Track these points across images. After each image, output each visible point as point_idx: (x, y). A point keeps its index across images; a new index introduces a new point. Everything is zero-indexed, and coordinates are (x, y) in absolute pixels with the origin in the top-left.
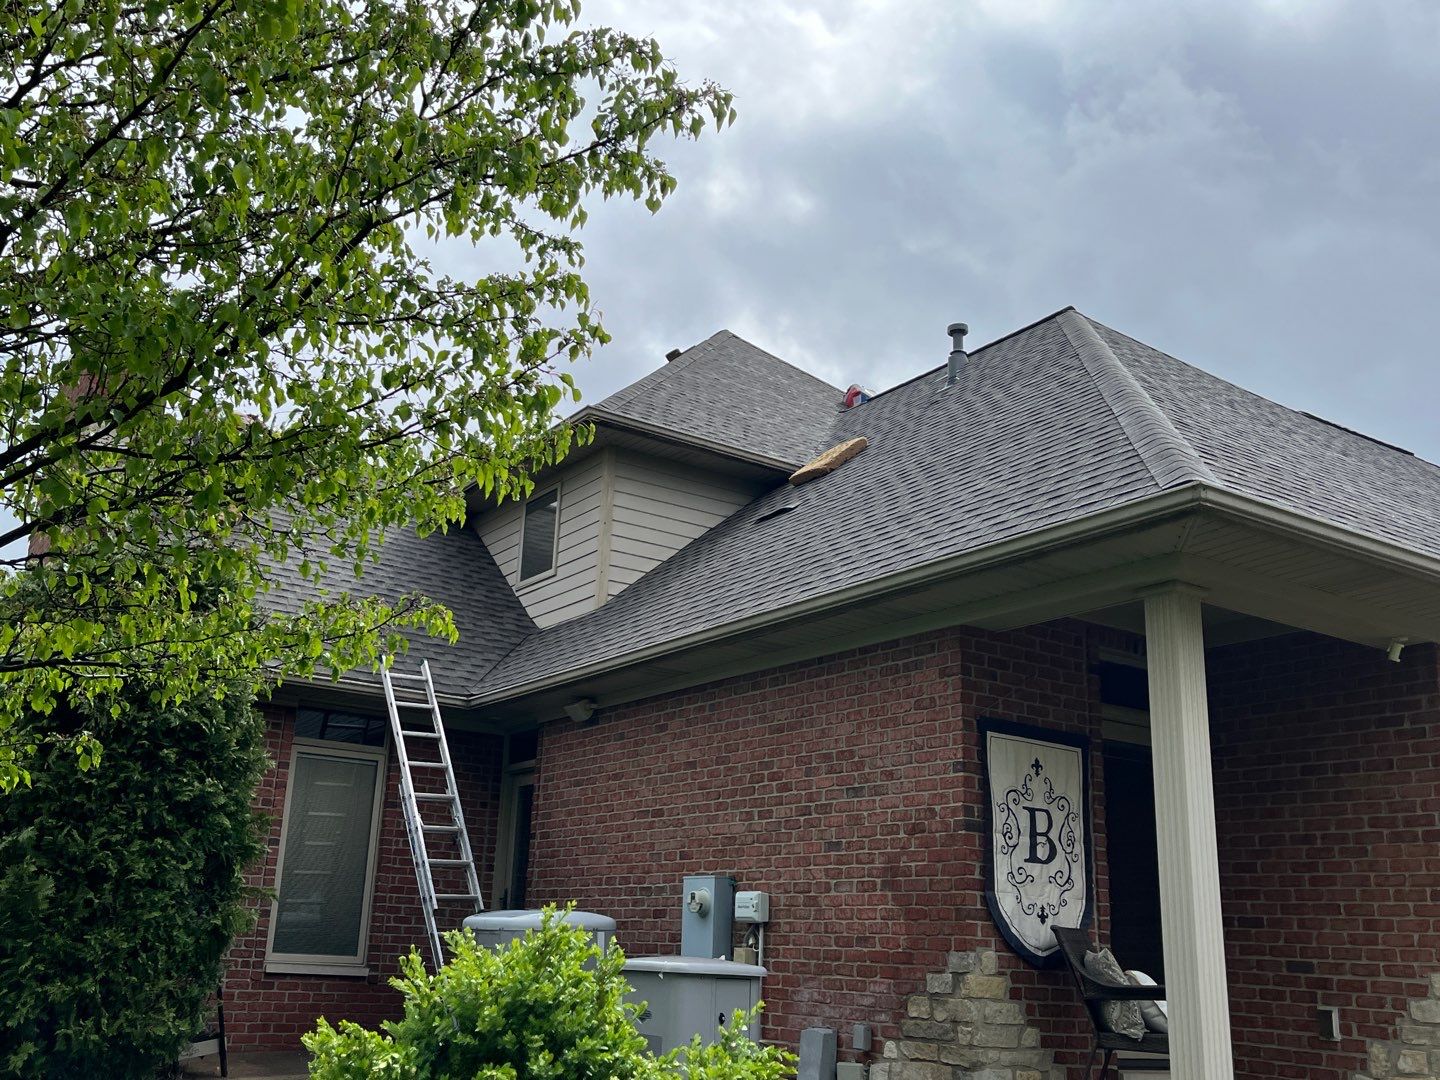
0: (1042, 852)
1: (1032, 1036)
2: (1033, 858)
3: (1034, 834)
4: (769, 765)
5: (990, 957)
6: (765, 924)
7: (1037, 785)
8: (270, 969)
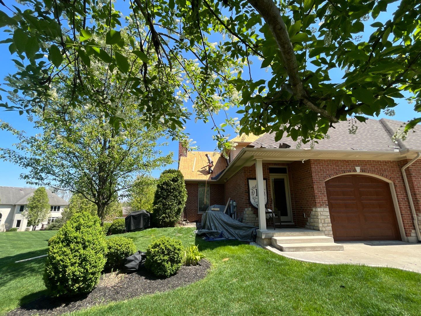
2: (257, 196)
5: (250, 209)
6: (236, 206)
8: (198, 213)
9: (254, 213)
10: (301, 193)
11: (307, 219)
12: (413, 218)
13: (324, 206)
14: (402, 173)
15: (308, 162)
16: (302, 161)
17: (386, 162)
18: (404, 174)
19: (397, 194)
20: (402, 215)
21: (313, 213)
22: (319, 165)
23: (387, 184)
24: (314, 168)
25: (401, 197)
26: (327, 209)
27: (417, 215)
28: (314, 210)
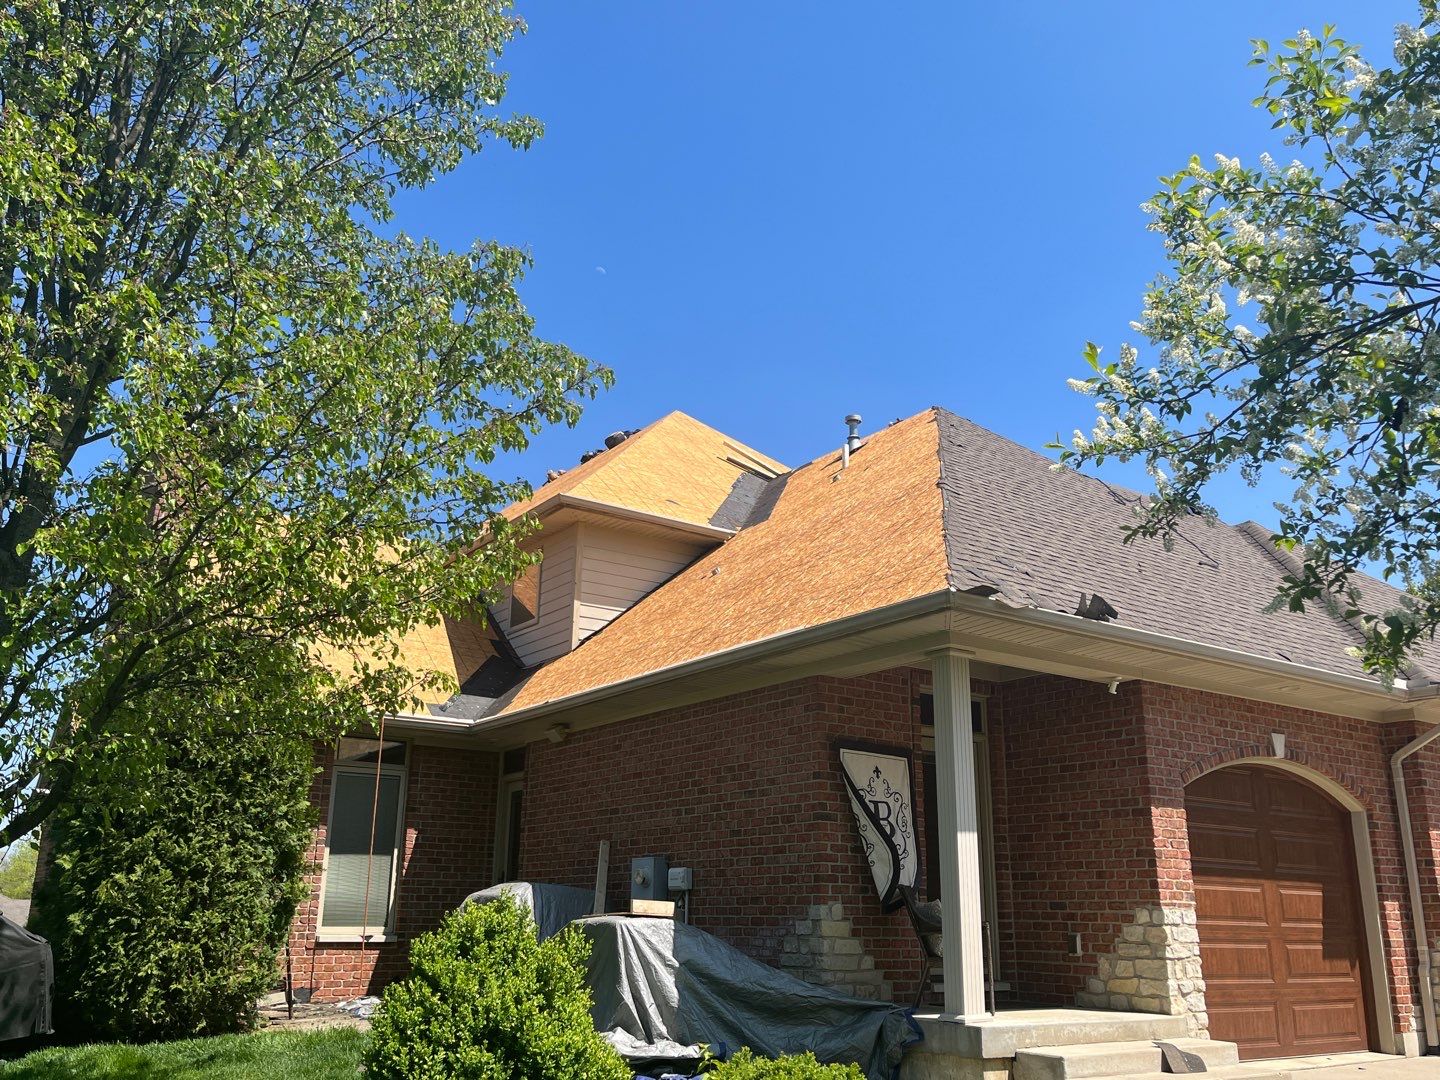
1: (868, 962)
4: (691, 775)
6: (689, 891)
7: (879, 786)
8: (320, 939)
9: (855, 933)
10: (1065, 836)
11: (1094, 959)
12: (1417, 963)
13: (1184, 902)
14: (1390, 776)
15: (1131, 689)
17: (1352, 725)
18: (1400, 779)
19: (1377, 861)
21: (1133, 933)
22: (1166, 710)
23: (1344, 815)
24: (1156, 723)
25: (1388, 869)
26: (1191, 917)
27: (1431, 945)
28: (1143, 916)
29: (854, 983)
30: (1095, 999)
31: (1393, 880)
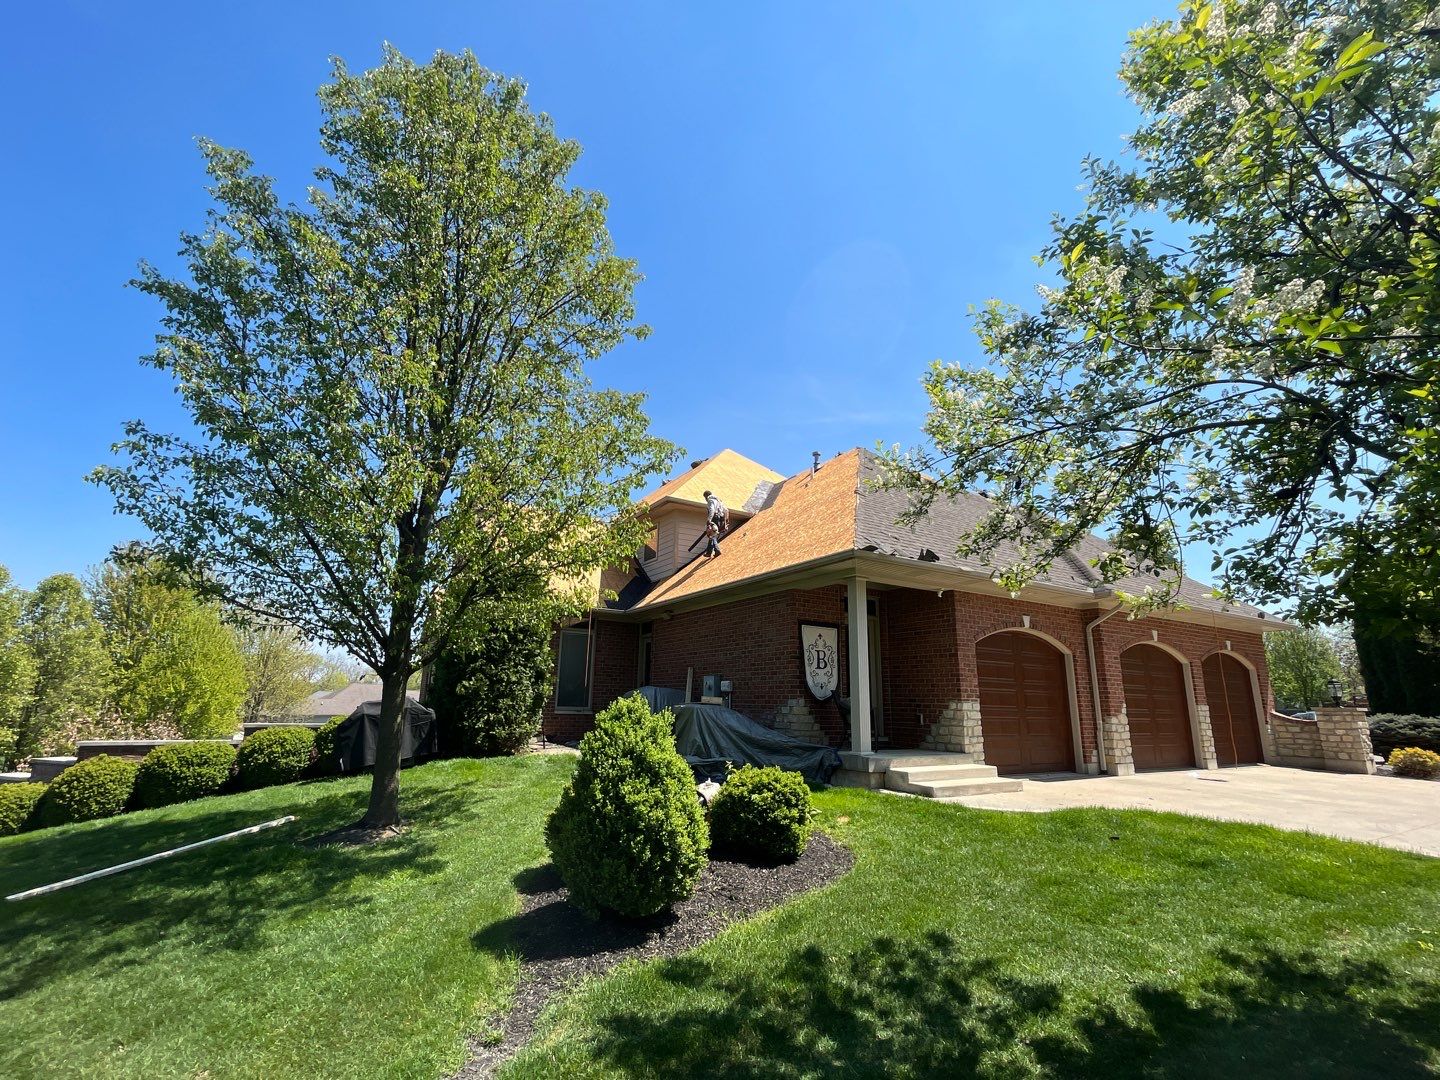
0: (822, 665)
1: (817, 727)
2: (819, 667)
3: (819, 659)
4: (732, 636)
5: (802, 701)
6: (731, 691)
7: (820, 643)
8: (556, 712)
9: (810, 713)
10: (916, 667)
11: (929, 726)
12: (1096, 729)
13: (973, 698)
14: (1086, 636)
15: (948, 594)
16: (936, 593)
17: (1066, 611)
18: (1090, 638)
19: (1077, 679)
20: (1081, 720)
21: (949, 714)
22: (967, 605)
23: (1061, 656)
24: (961, 611)
25: (1083, 683)
26: (977, 706)
27: (1103, 720)
28: (953, 706)
29: (811, 736)
30: (929, 746)
31: (1085, 688)
